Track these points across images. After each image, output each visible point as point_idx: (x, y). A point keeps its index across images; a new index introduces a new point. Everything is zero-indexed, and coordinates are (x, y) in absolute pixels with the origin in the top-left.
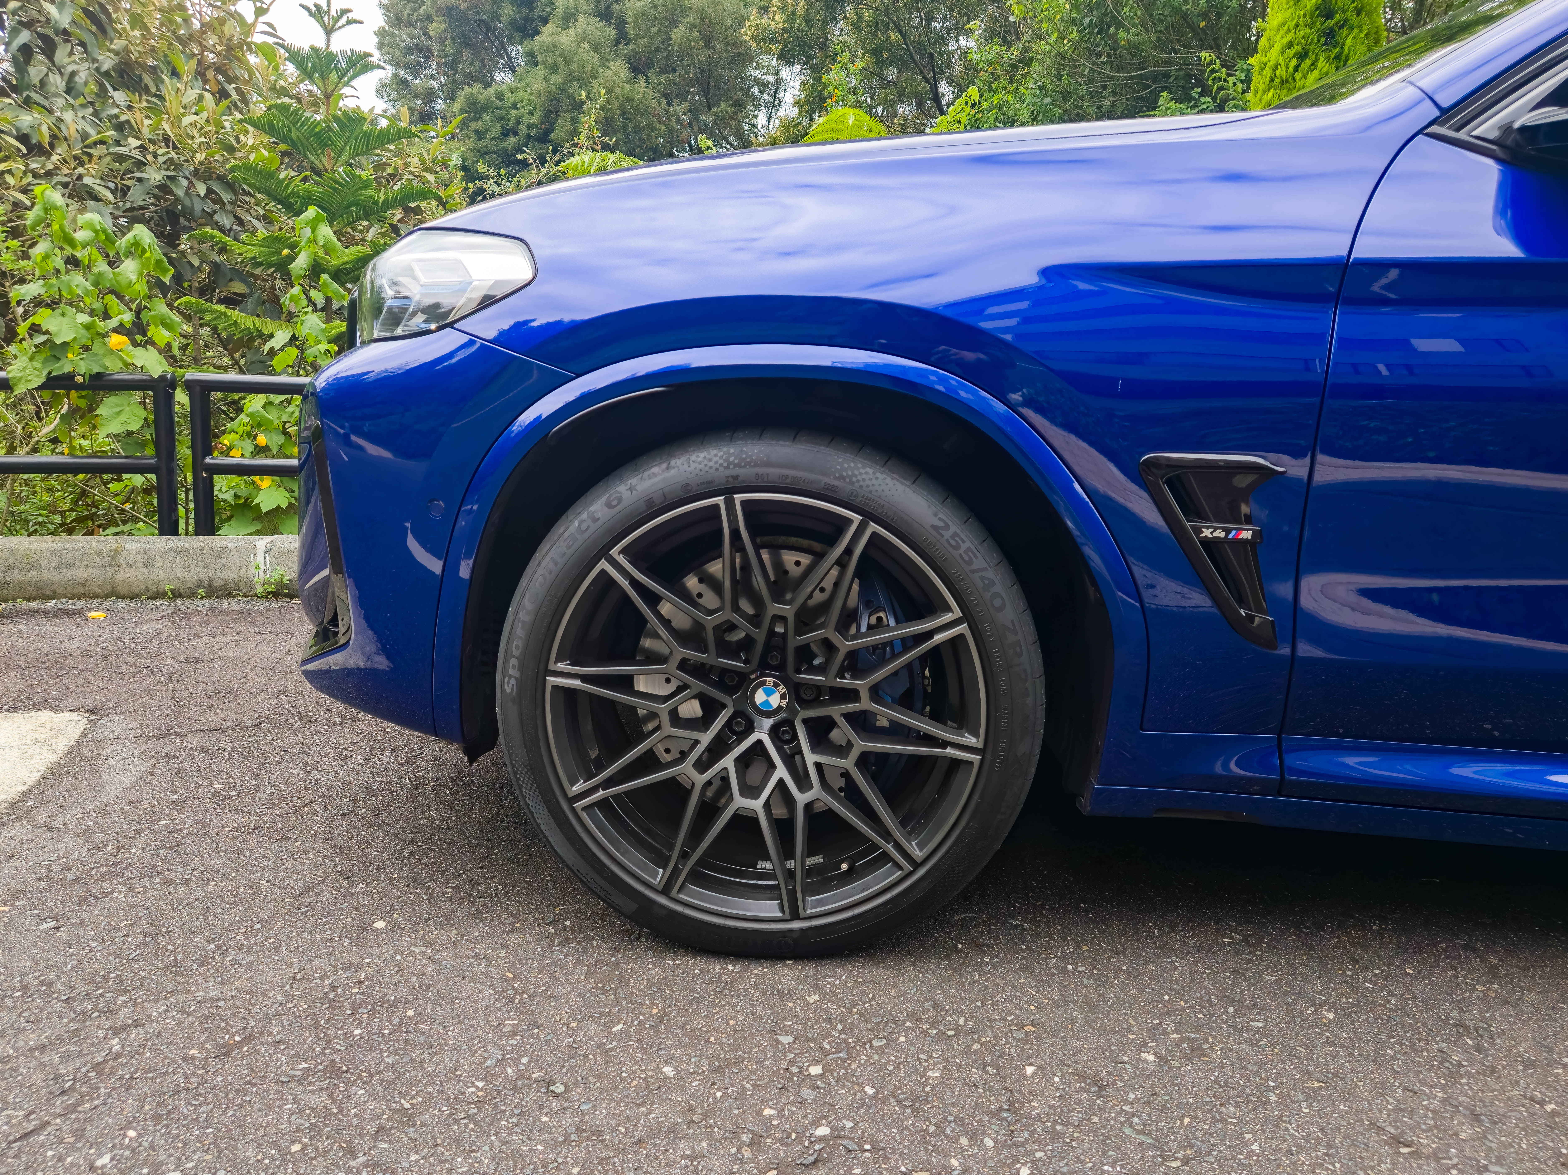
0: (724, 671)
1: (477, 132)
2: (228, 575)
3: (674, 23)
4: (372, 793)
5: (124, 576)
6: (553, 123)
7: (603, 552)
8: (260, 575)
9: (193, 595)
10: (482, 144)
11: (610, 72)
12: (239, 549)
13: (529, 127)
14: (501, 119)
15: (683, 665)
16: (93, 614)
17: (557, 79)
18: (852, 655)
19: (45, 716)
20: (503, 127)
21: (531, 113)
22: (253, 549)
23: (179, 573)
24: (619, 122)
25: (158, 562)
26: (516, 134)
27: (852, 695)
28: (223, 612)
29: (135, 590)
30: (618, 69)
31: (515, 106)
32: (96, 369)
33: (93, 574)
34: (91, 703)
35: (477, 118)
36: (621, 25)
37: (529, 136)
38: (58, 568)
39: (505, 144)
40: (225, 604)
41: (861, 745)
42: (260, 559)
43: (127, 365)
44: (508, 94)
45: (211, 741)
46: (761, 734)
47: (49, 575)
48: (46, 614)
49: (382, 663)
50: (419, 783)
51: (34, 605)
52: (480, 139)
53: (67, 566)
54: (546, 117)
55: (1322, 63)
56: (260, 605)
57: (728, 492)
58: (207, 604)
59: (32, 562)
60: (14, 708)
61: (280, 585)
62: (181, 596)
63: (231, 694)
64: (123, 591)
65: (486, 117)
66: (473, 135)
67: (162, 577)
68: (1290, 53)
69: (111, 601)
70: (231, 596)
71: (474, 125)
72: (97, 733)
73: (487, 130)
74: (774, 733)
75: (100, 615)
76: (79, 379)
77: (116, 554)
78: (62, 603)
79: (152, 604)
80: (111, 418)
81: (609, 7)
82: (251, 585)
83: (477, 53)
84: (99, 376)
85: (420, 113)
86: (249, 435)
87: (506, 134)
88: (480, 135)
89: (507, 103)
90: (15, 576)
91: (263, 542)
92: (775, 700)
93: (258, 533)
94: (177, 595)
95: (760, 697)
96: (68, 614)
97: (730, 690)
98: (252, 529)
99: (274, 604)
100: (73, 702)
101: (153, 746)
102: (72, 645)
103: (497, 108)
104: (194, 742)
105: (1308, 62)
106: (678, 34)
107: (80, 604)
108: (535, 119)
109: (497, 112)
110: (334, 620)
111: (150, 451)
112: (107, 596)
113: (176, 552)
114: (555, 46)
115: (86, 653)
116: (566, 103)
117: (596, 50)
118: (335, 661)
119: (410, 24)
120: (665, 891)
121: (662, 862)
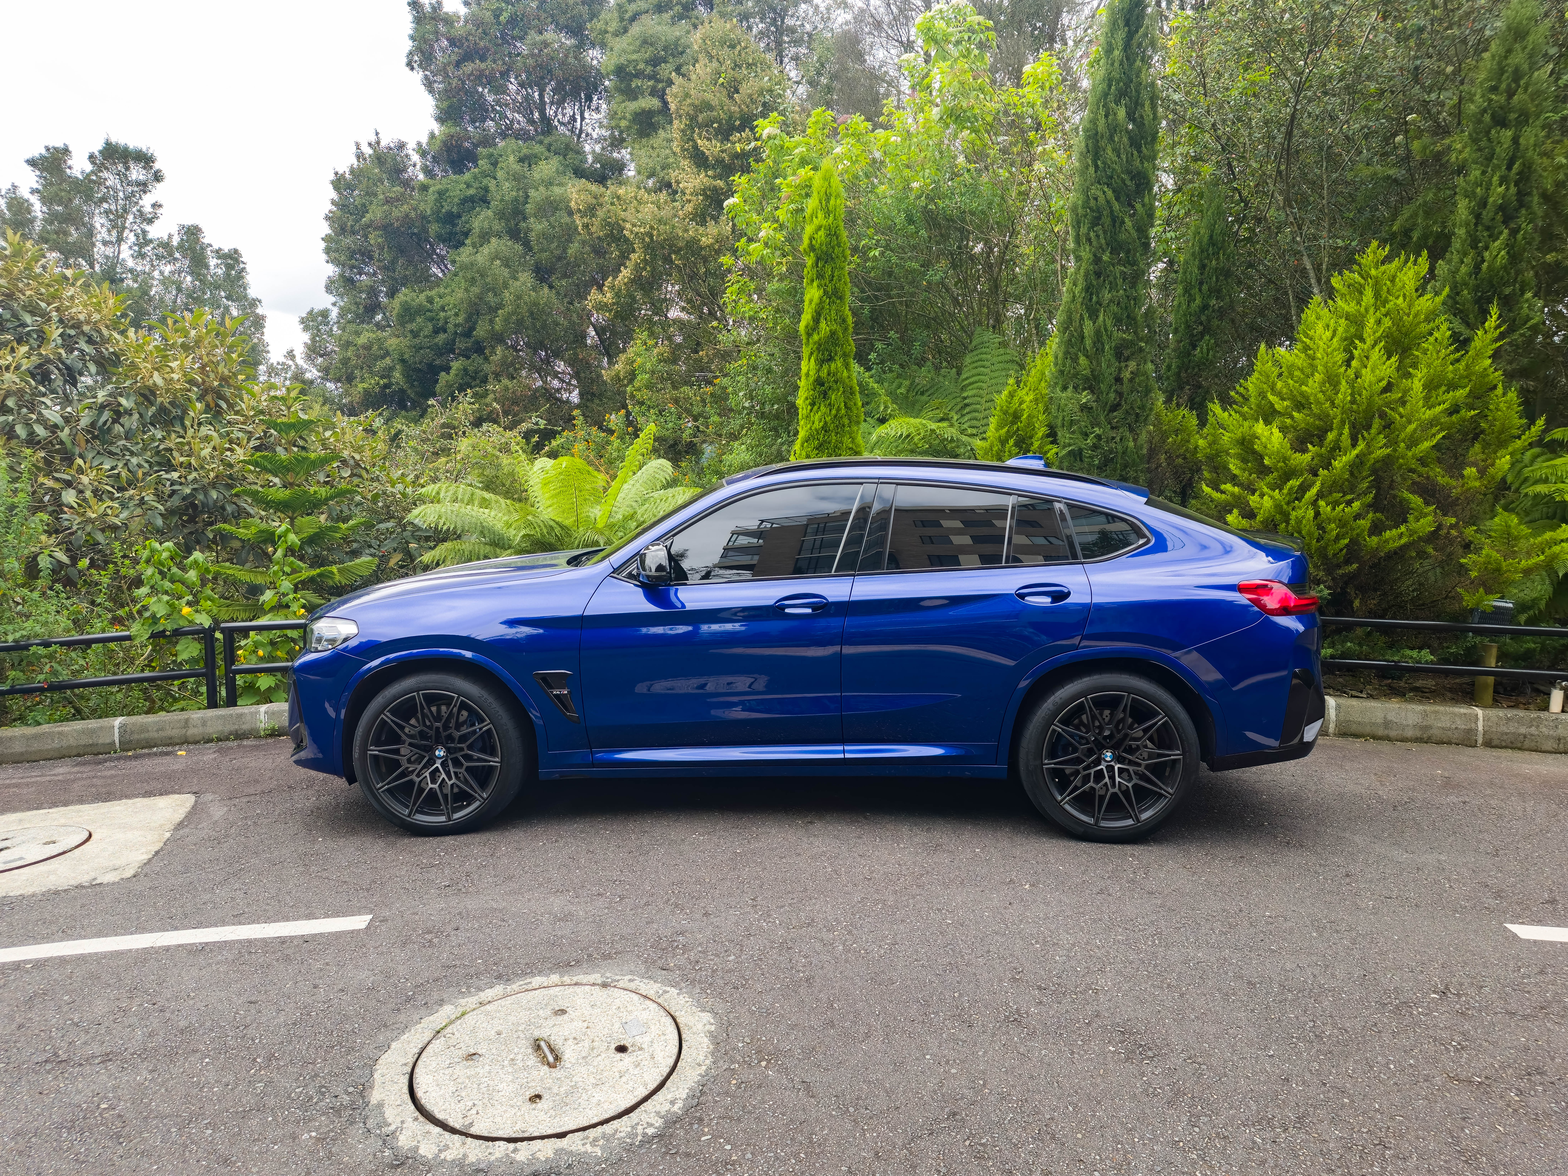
0: (425, 746)
1: (412, 331)
2: (245, 727)
3: (570, 241)
4: (318, 809)
5: (191, 732)
6: (475, 323)
7: (382, 712)
8: (262, 725)
9: (228, 739)
10: (417, 341)
11: (518, 283)
12: (251, 713)
13: (456, 325)
14: (431, 319)
15: (410, 744)
16: (179, 753)
17: (476, 290)
18: (460, 737)
19: (177, 796)
20: (434, 326)
21: (456, 315)
22: (258, 712)
23: (220, 728)
24: (528, 322)
25: (209, 723)
26: (445, 331)
27: (462, 749)
28: (244, 746)
29: (197, 739)
30: (526, 278)
31: (443, 309)
32: (175, 627)
33: (175, 733)
34: (195, 789)
35: (412, 320)
36: (527, 244)
37: (456, 333)
38: (157, 731)
39: (437, 340)
40: (245, 743)
41: (466, 764)
42: (262, 717)
43: (190, 622)
44: (437, 299)
45: (252, 798)
46: (438, 765)
47: (153, 735)
48: (155, 754)
49: (320, 756)
50: (338, 805)
51: (146, 751)
52: (414, 337)
53: (162, 729)
54: (469, 319)
55: (822, 408)
56: (263, 742)
57: (418, 691)
58: (236, 743)
59: (144, 729)
60: (161, 794)
61: (273, 730)
62: (221, 740)
63: (257, 781)
64: (191, 740)
65: (419, 320)
66: (409, 335)
67: (211, 731)
68: (808, 402)
69: (185, 746)
70: (248, 738)
71: (409, 327)
72: (200, 800)
73: (421, 330)
74: (442, 764)
75: (183, 753)
76: (168, 633)
77: (187, 721)
78: (160, 749)
79: (208, 745)
80: (184, 650)
81: (517, 225)
82: (258, 731)
83: (410, 262)
84: (177, 630)
85: (365, 307)
86: (254, 651)
87: (436, 331)
88: (415, 334)
89: (436, 306)
90: (136, 737)
91: (263, 708)
92: (442, 754)
93: (258, 703)
94: (219, 740)
95: (437, 753)
96: (167, 754)
97: (427, 752)
98: (254, 700)
99: (270, 741)
100: (186, 790)
101: (228, 802)
102: (175, 767)
103: (429, 311)
104: (245, 800)
105: (816, 407)
106: (573, 249)
107: (170, 749)
108: (460, 319)
109: (428, 314)
110: (302, 741)
111: (202, 664)
112: (183, 743)
113: (219, 717)
114: (472, 264)
115: (183, 771)
116: (484, 309)
117: (507, 266)
118: (303, 755)
119: (354, 233)
120: (409, 816)
121: (407, 807)
